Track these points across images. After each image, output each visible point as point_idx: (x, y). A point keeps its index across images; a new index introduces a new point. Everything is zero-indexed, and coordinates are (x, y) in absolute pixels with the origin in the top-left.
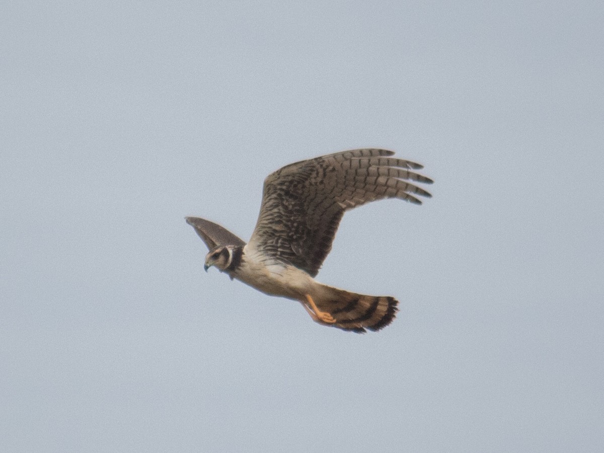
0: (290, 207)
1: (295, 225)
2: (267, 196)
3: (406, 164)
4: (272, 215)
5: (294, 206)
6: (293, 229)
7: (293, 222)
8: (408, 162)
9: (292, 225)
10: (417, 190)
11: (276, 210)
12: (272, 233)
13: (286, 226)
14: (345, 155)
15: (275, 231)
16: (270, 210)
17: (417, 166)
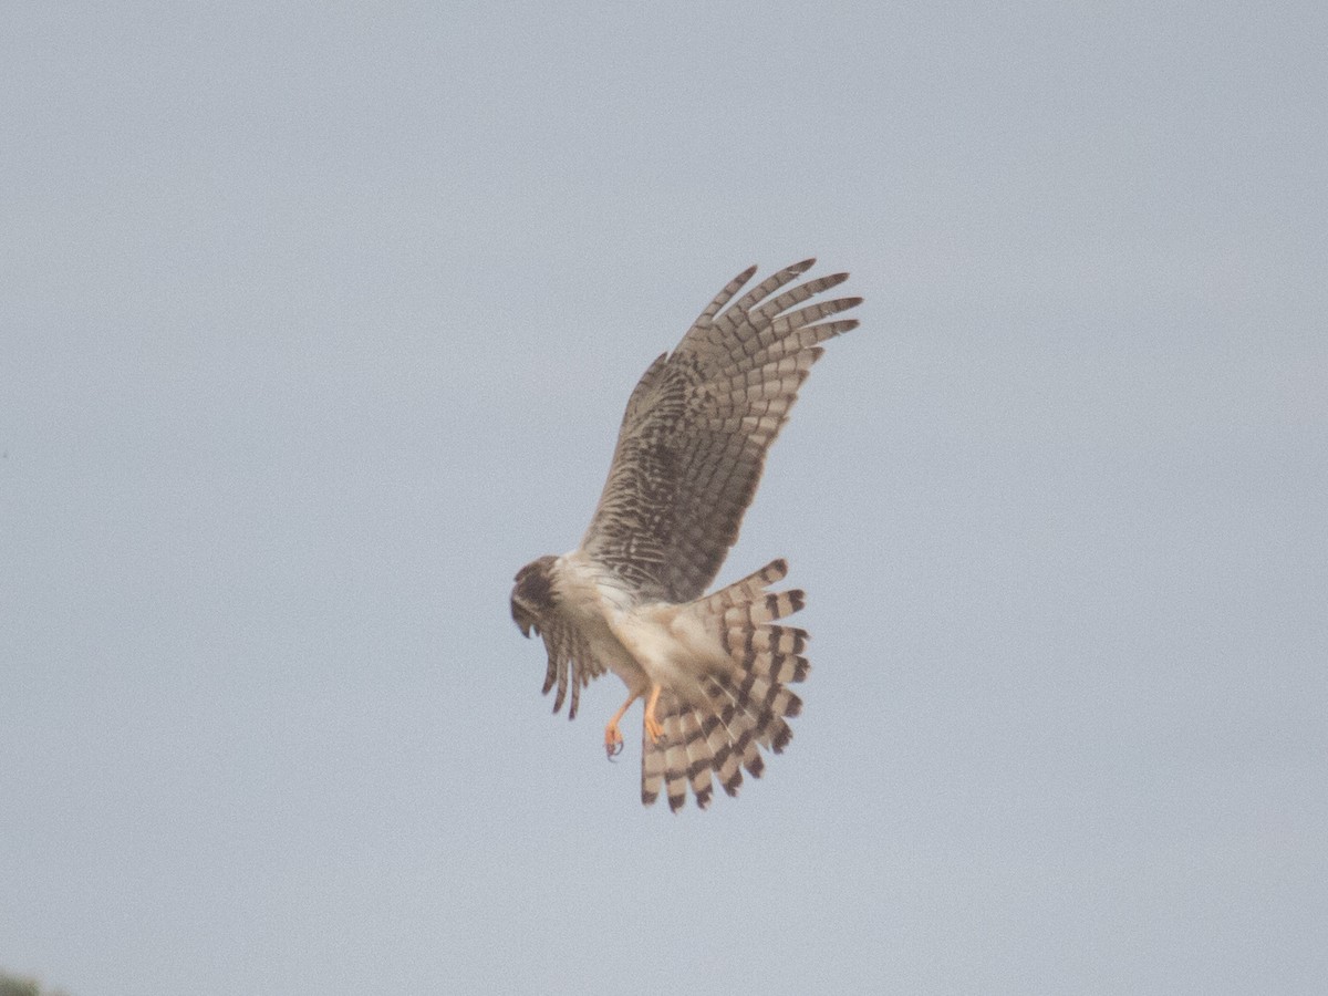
0: (654, 486)
1: (657, 519)
2: (619, 462)
3: (790, 273)
4: (621, 497)
5: (660, 485)
6: (653, 527)
7: (654, 513)
8: (790, 269)
9: (652, 518)
10: (838, 305)
11: (628, 491)
12: (619, 531)
13: (642, 519)
14: (700, 323)
15: (627, 527)
16: (621, 489)
17: (807, 264)
